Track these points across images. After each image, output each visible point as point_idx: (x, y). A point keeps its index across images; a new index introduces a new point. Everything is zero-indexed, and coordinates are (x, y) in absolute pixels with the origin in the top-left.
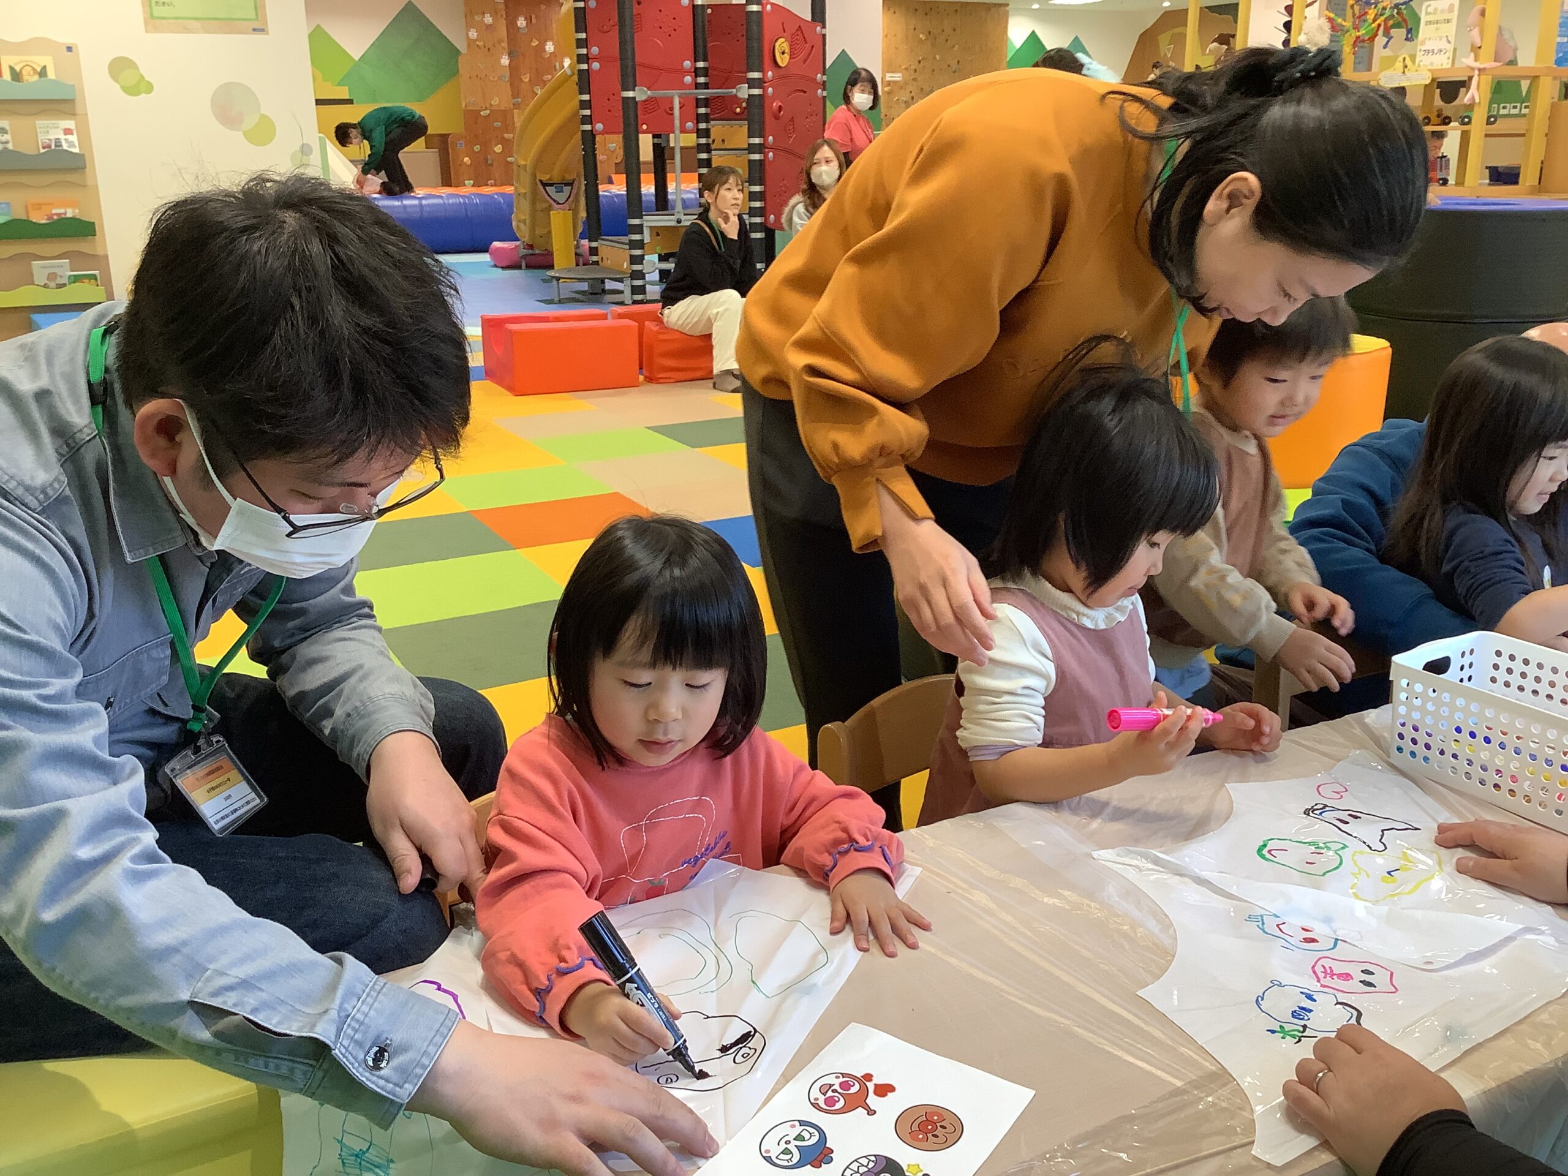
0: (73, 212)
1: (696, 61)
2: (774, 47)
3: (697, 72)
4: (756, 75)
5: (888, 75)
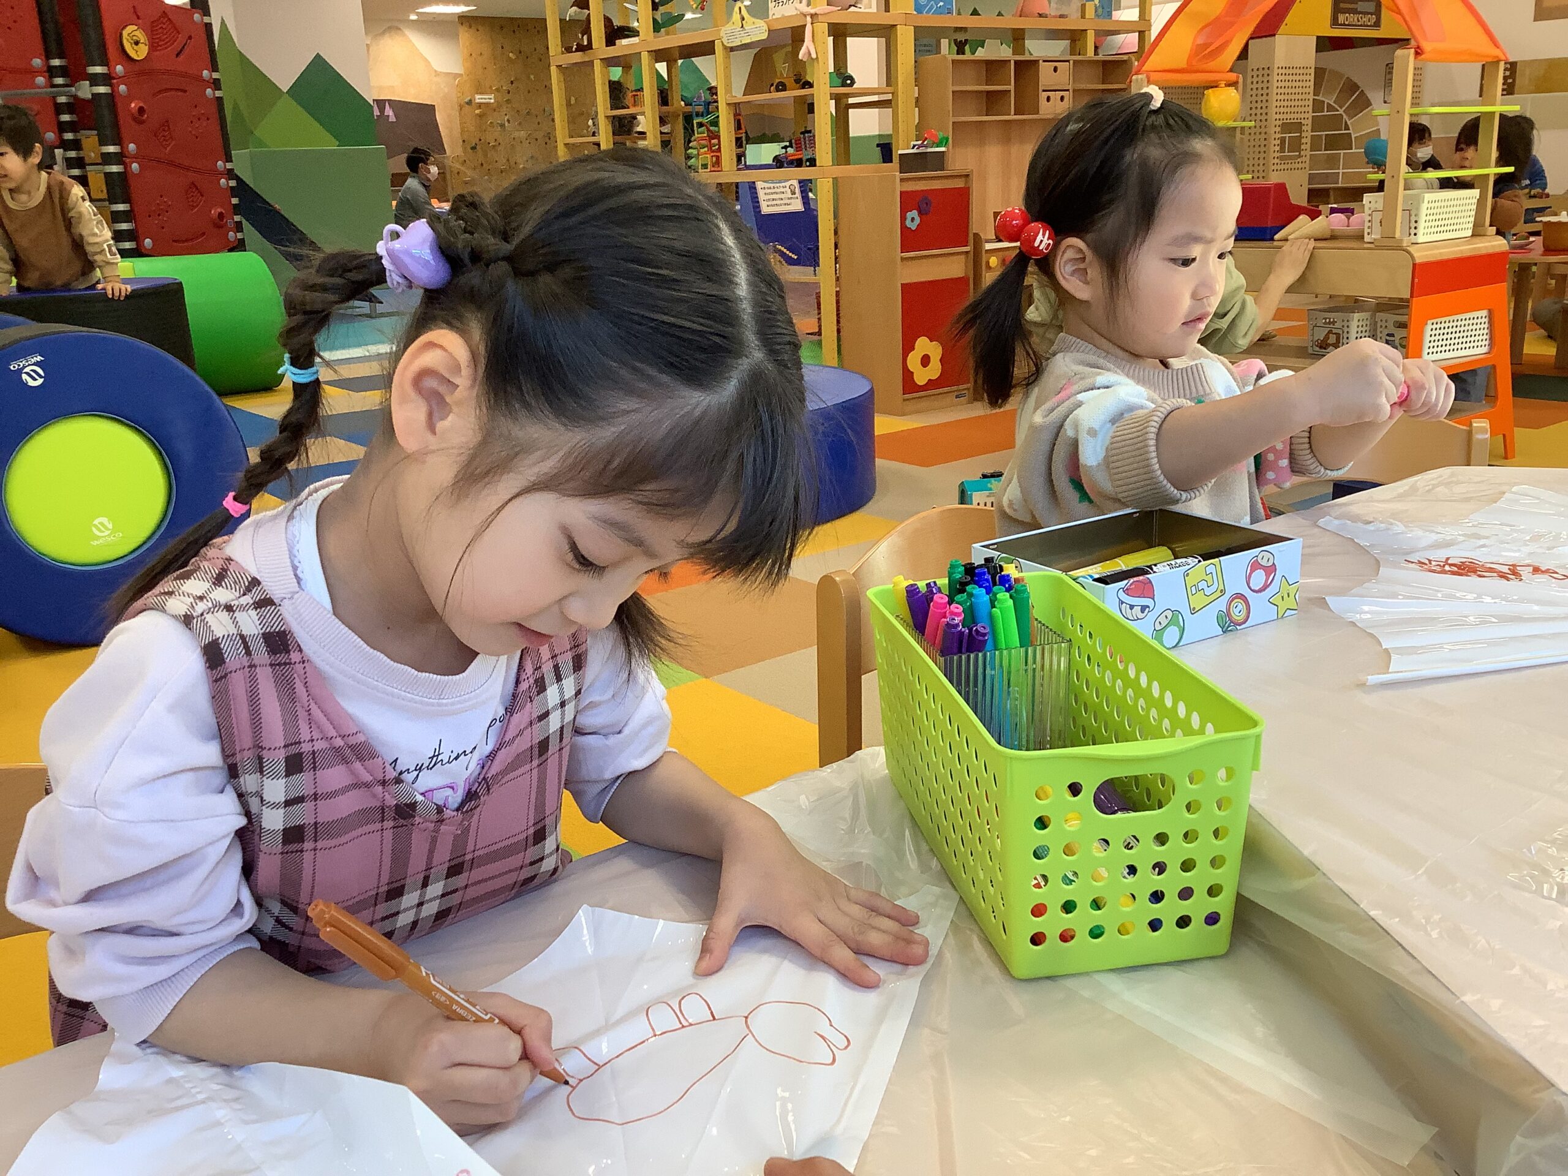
1: (48, 56)
2: (121, 35)
3: (52, 72)
4: (98, 70)
5: (477, 97)
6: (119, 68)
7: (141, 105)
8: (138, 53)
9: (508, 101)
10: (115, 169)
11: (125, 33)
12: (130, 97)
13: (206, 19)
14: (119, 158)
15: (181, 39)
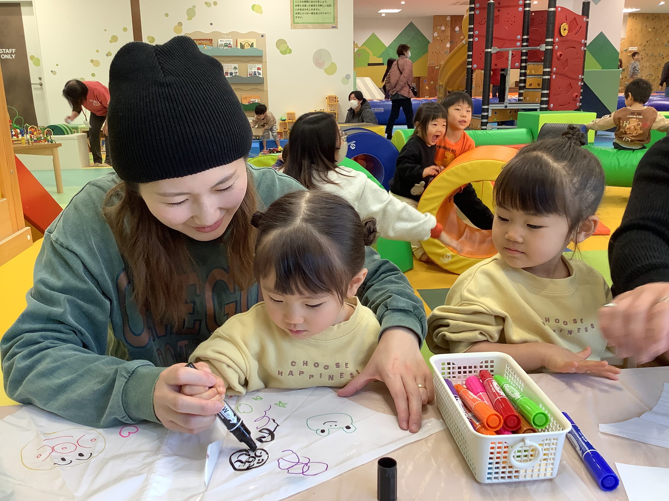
0: (258, 100)
1: (523, 36)
2: (560, 27)
3: (523, 41)
4: (550, 40)
5: (630, 48)
6: (557, 39)
7: (561, 53)
8: (564, 33)
9: (644, 50)
10: (547, 77)
11: (562, 26)
12: (558, 51)
13: (587, 20)
14: (549, 73)
15: (578, 27)
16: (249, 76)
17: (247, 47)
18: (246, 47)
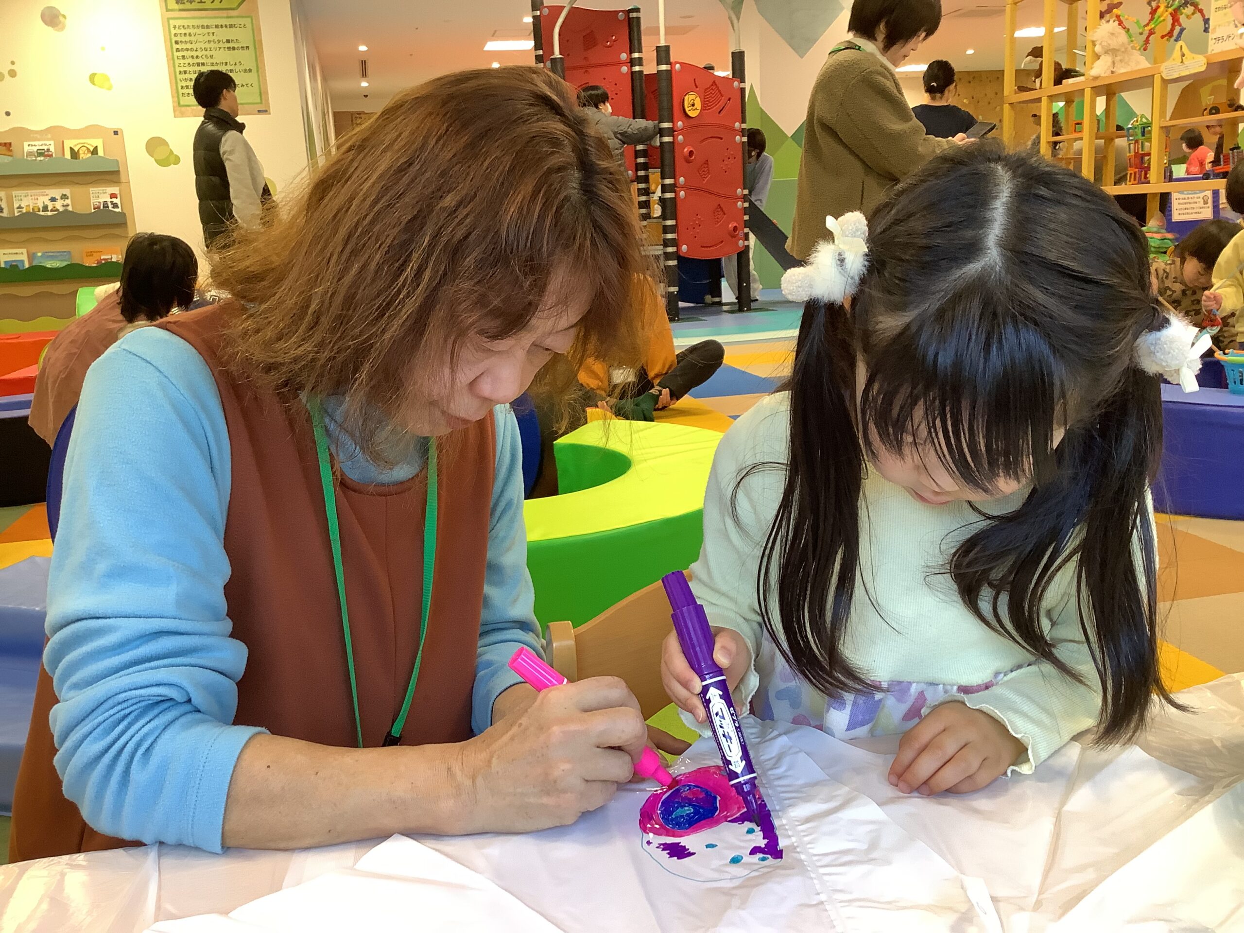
6: (680, 124)
7: (692, 149)
10: (669, 195)
12: (683, 145)
13: (742, 85)
14: (672, 188)
15: (724, 100)
16: (93, 211)
17: (84, 155)
18: (81, 156)
